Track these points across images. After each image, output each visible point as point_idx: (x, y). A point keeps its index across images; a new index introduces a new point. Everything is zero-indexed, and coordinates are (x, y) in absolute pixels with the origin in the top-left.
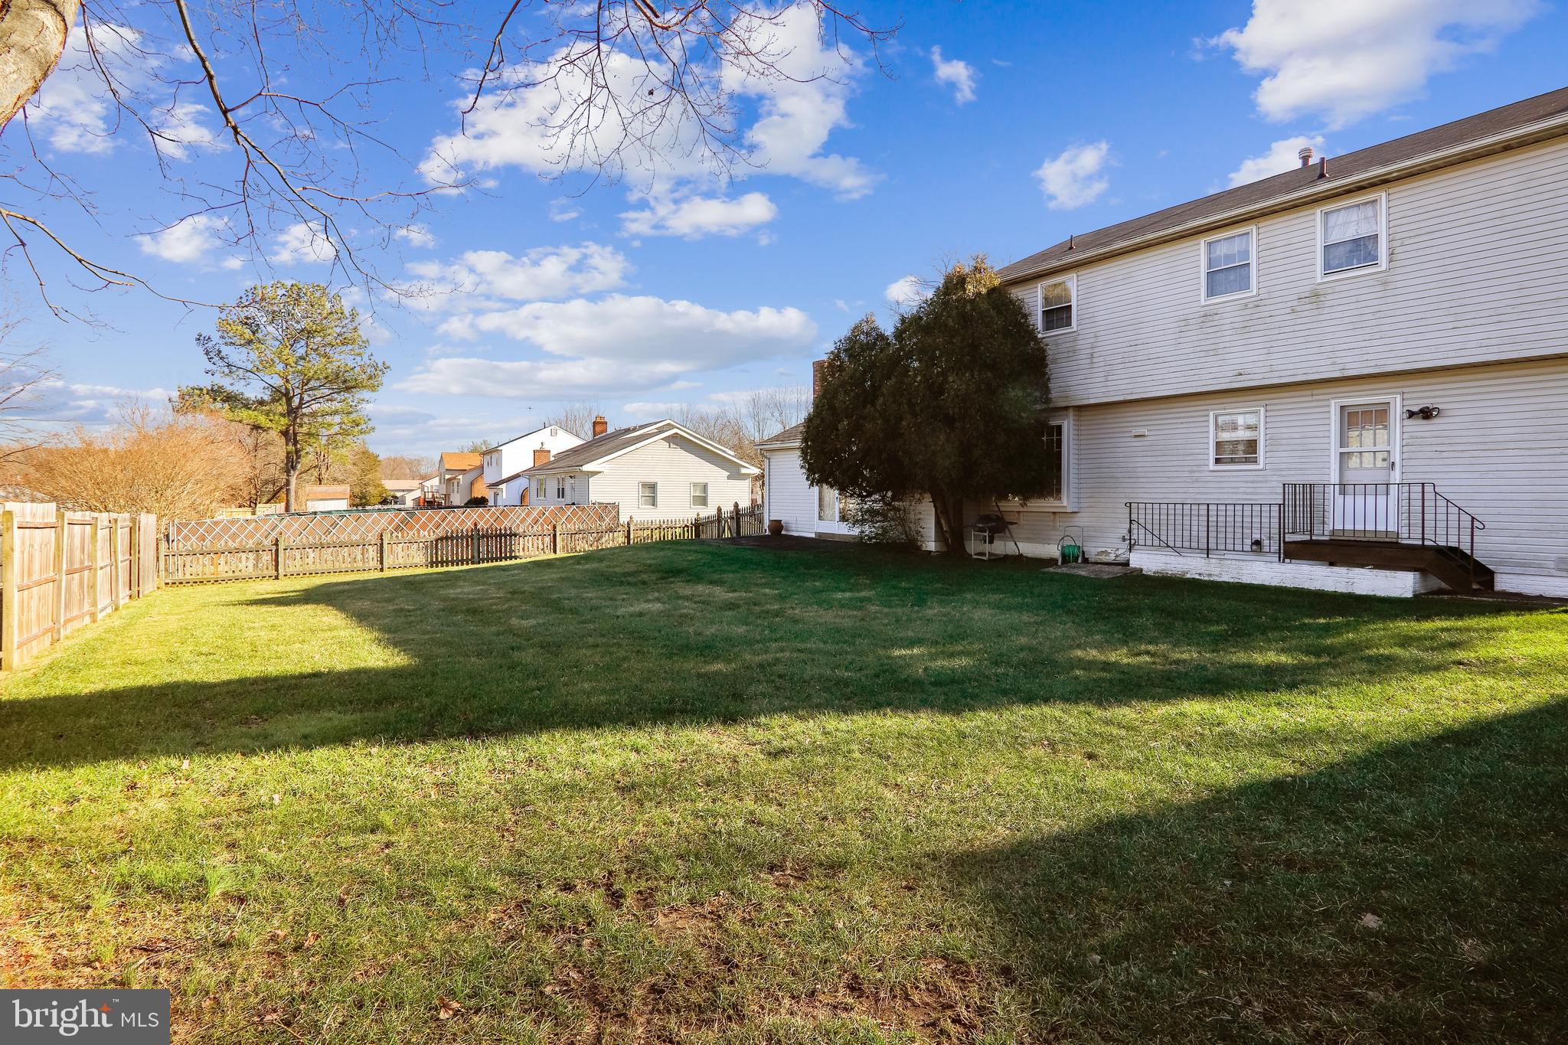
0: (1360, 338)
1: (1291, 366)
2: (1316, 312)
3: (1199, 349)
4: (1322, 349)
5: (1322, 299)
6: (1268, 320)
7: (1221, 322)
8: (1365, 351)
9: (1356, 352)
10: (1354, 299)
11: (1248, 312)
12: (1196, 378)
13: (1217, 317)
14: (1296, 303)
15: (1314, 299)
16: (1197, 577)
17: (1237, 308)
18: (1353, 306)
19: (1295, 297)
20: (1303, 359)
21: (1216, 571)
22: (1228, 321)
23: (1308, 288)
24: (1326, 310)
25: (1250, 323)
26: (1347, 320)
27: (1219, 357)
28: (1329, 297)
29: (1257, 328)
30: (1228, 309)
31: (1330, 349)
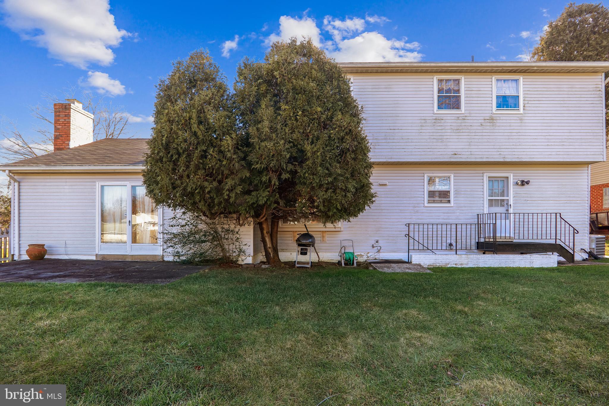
0: (511, 144)
1: (480, 153)
2: (492, 128)
3: (432, 137)
4: (495, 147)
5: (495, 122)
6: (469, 128)
7: (445, 124)
8: (513, 150)
9: (510, 150)
10: (508, 124)
11: (460, 121)
12: (431, 153)
13: (443, 121)
14: (483, 121)
15: (491, 121)
16: (454, 266)
17: (453, 118)
18: (508, 128)
19: (482, 118)
20: (486, 150)
21: (465, 262)
22: (449, 124)
23: (488, 115)
24: (497, 128)
25: (461, 128)
26: (506, 134)
27: (444, 143)
28: (498, 121)
29: (464, 131)
30: (449, 118)
31: (498, 147)
